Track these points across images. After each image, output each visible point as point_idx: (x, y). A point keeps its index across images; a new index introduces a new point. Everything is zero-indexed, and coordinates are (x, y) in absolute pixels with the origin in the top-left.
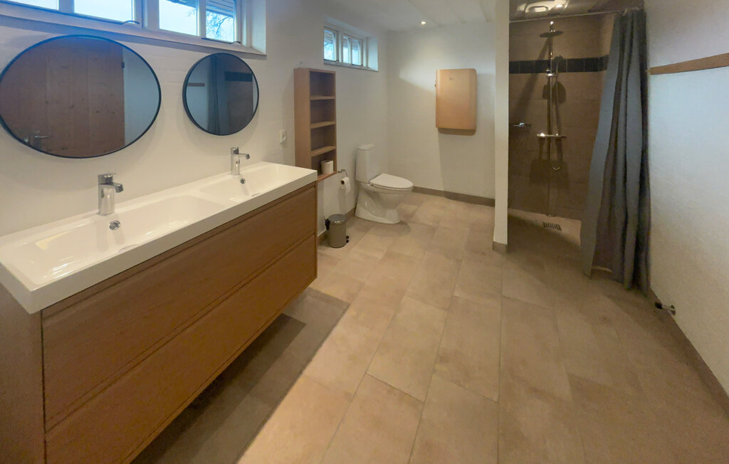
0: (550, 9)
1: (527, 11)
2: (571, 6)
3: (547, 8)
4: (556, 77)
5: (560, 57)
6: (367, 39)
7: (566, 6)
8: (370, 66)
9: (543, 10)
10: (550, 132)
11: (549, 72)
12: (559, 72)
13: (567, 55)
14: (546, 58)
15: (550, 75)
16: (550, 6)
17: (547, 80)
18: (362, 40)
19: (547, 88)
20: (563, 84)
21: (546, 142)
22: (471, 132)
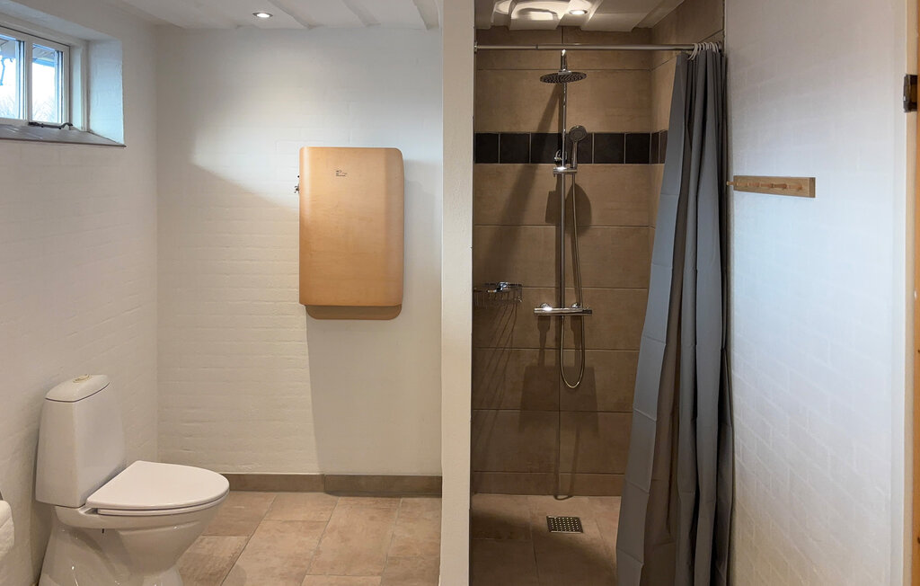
0: (560, 17)
1: (514, 16)
2: (602, 16)
3: (553, 13)
4: (573, 174)
5: (581, 129)
6: (88, 44)
7: (591, 16)
8: (96, 126)
9: (548, 17)
10: (560, 304)
11: (559, 163)
12: (578, 163)
13: (593, 126)
14: (553, 129)
15: (561, 169)
16: (562, 11)
17: (555, 180)
18: (70, 47)
19: (554, 197)
20: (586, 189)
21: (553, 323)
22: (390, 311)
